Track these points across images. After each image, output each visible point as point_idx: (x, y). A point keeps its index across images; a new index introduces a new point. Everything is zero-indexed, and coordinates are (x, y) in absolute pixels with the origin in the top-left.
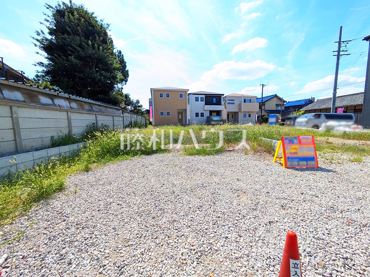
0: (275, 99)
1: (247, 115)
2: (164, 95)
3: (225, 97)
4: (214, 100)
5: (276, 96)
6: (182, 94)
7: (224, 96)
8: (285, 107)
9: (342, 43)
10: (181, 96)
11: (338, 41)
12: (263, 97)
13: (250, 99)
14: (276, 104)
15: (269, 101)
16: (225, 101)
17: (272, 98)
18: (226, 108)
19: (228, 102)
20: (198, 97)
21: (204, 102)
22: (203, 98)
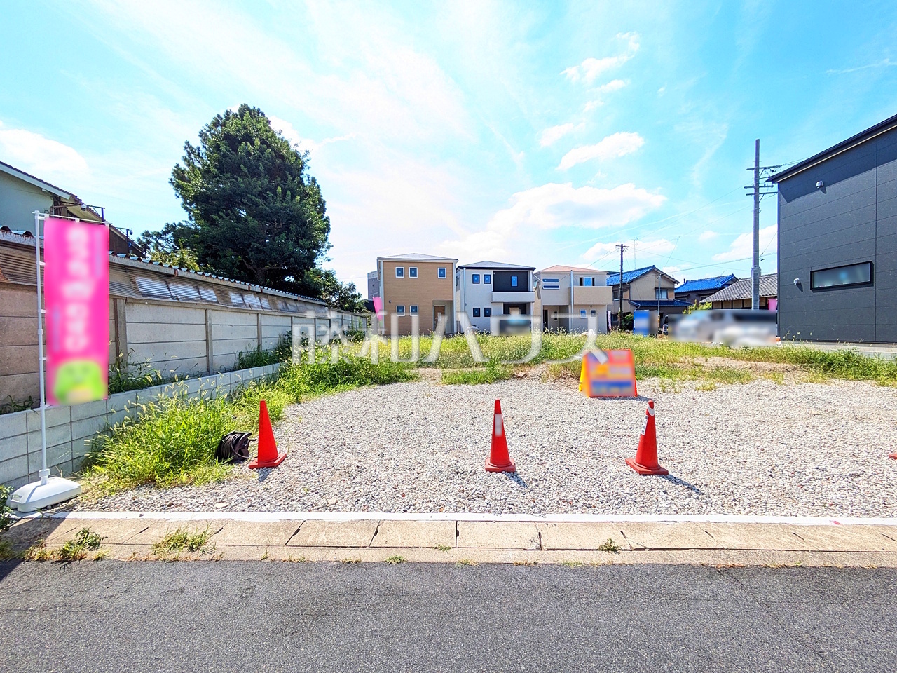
0: (652, 276)
2: (407, 272)
3: (538, 274)
4: (514, 279)
5: (653, 270)
6: (444, 269)
7: (535, 271)
8: (676, 294)
9: (761, 171)
10: (442, 273)
11: (754, 167)
12: (623, 272)
13: (593, 278)
14: (656, 288)
15: (639, 281)
16: (539, 283)
17: (645, 274)
18: (539, 298)
19: (543, 284)
20: (479, 275)
21: (492, 286)
22: (490, 276)
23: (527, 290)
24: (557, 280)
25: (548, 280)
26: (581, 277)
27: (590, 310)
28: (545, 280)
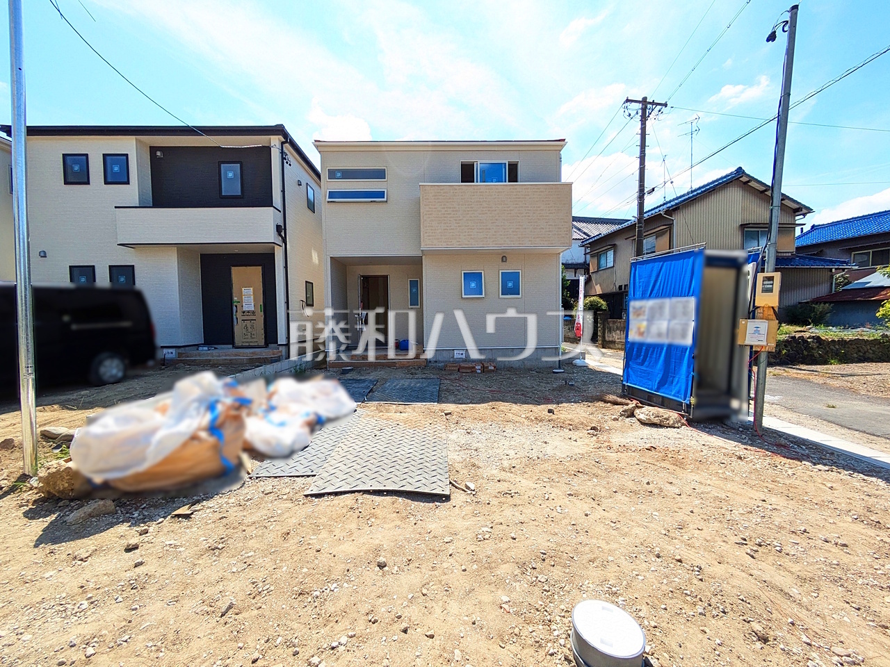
1: (492, 281)
4: (231, 173)
5: (740, 180)
13: (514, 164)
14: (743, 226)
15: (697, 207)
17: (715, 189)
19: (328, 186)
20: (87, 155)
21: (131, 192)
22: (125, 157)
24: (380, 174)
25: (348, 174)
26: (468, 160)
27: (501, 271)
28: (339, 175)
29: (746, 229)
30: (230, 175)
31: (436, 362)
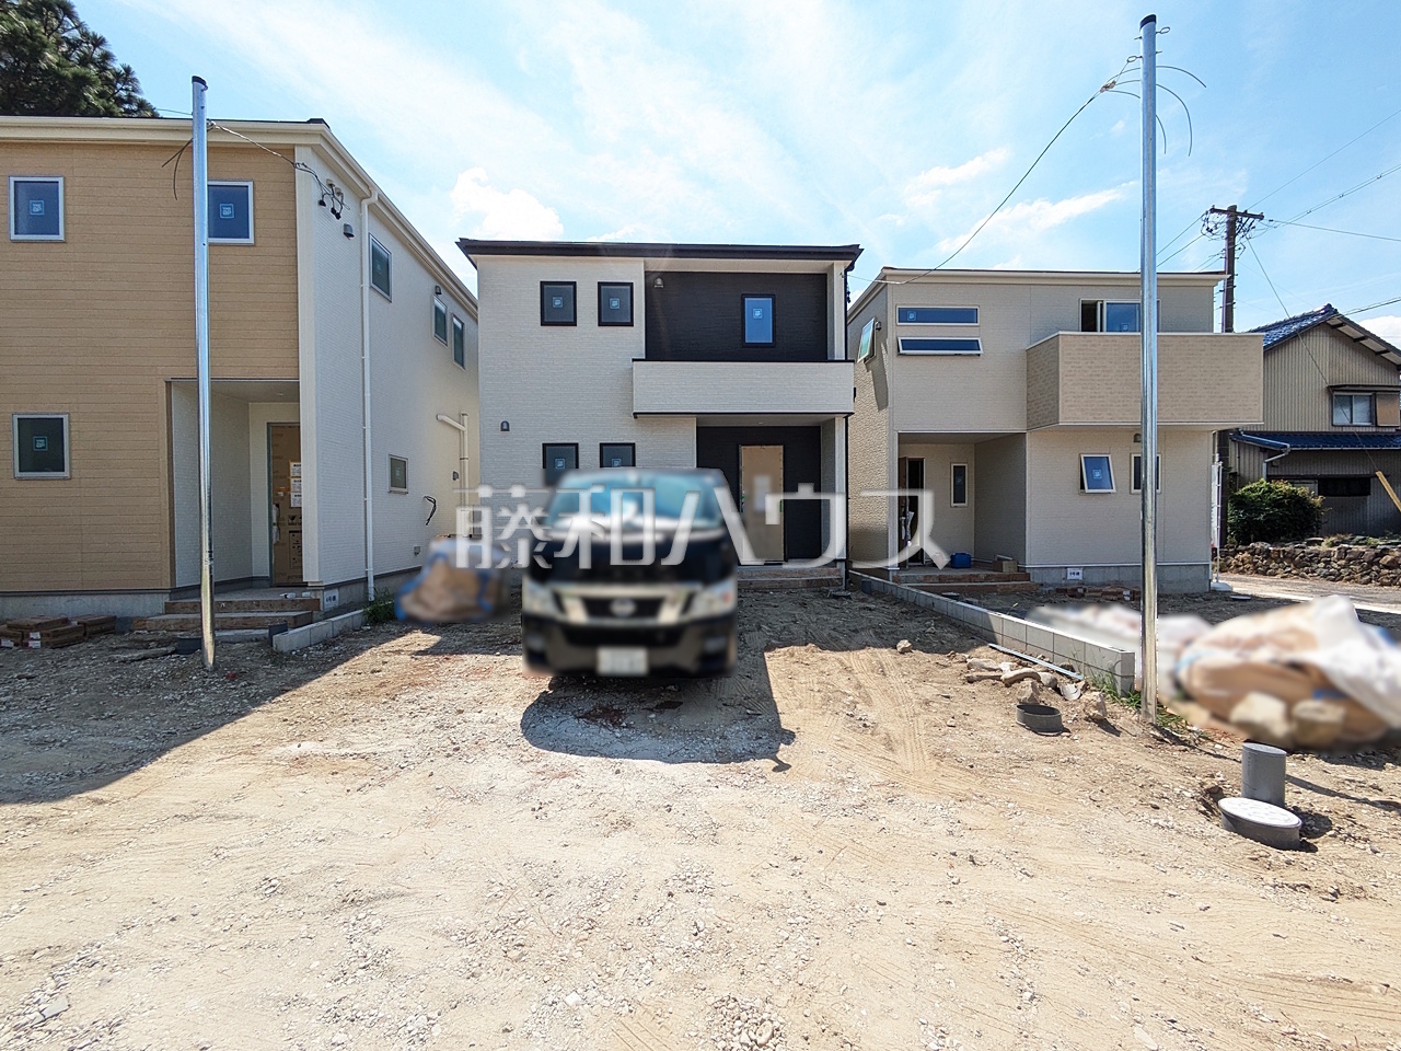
0: (1321, 345)
1: (1121, 470)
5: (1330, 324)
6: (244, 184)
10: (229, 210)
14: (1331, 389)
17: (1294, 336)
18: (882, 402)
19: (899, 332)
20: (574, 283)
21: (635, 336)
22: (629, 287)
23: (817, 351)
24: (968, 316)
25: (925, 316)
26: (1090, 298)
27: (1133, 456)
28: (912, 316)
29: (1336, 393)
30: (758, 314)
31: (1042, 585)
